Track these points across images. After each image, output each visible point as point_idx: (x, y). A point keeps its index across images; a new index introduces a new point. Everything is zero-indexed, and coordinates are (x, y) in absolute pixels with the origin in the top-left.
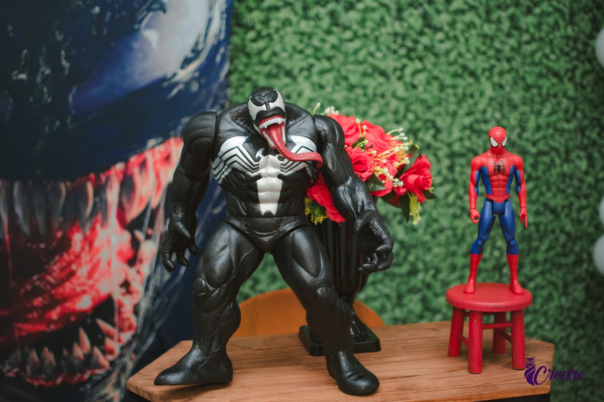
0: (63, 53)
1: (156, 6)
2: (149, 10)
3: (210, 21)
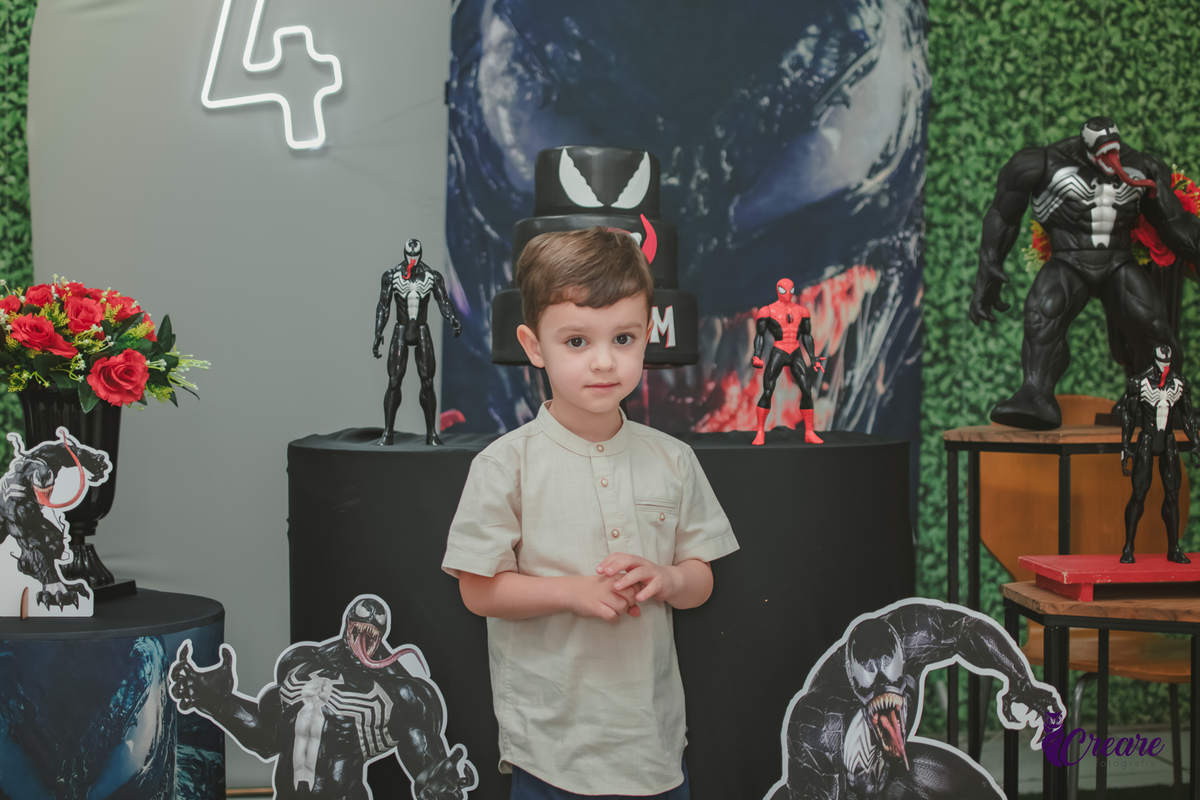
0: (724, 154)
1: (837, 99)
2: (830, 103)
3: (903, 120)
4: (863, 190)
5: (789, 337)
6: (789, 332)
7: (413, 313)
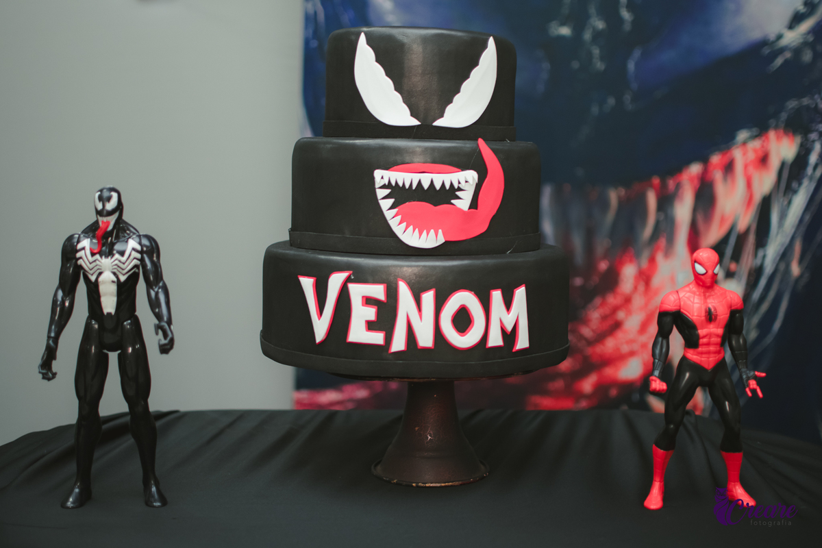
0: (623, 0)
4: (784, 42)
5: (708, 344)
6: (709, 335)
7: (109, 304)
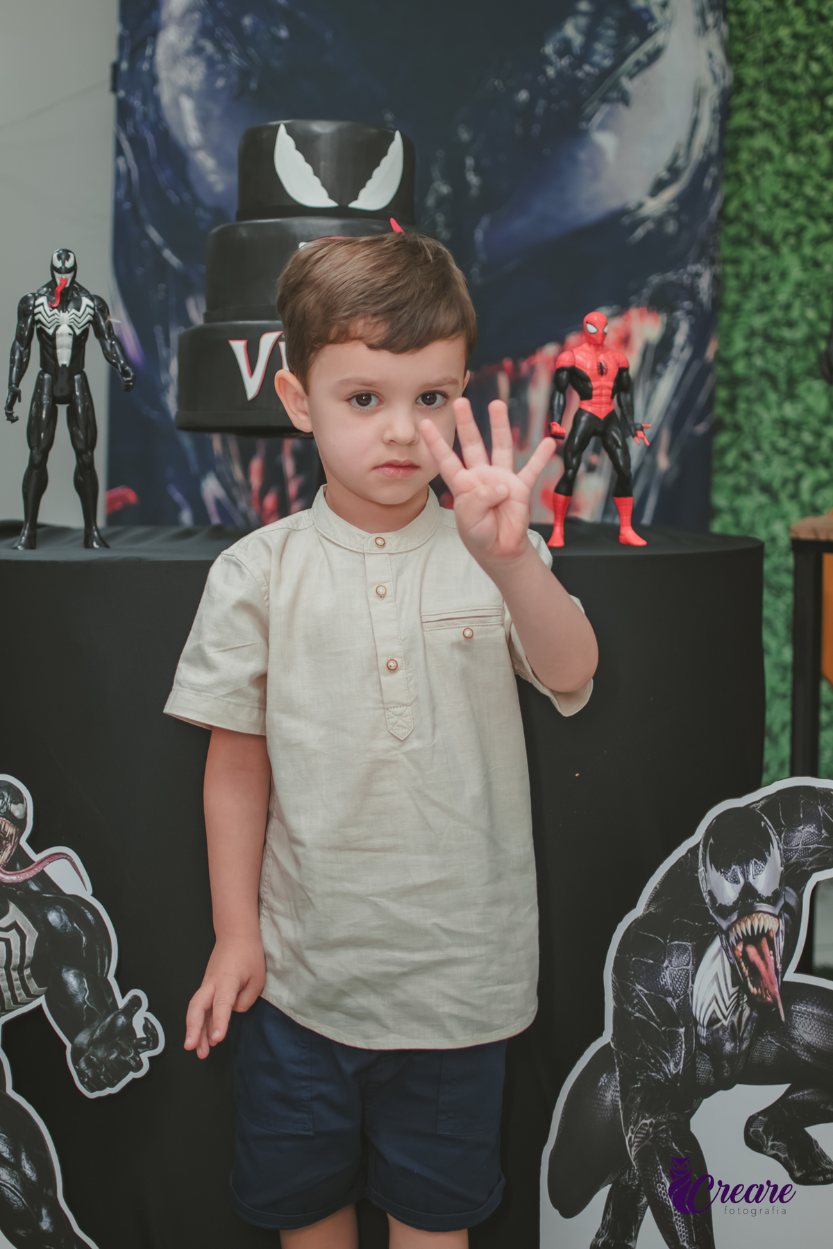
0: (470, 162)
1: (614, 95)
2: (604, 100)
3: (695, 123)
4: (646, 211)
5: (600, 395)
6: (601, 387)
